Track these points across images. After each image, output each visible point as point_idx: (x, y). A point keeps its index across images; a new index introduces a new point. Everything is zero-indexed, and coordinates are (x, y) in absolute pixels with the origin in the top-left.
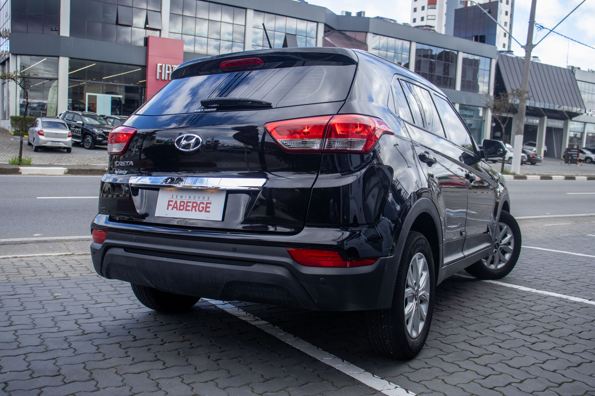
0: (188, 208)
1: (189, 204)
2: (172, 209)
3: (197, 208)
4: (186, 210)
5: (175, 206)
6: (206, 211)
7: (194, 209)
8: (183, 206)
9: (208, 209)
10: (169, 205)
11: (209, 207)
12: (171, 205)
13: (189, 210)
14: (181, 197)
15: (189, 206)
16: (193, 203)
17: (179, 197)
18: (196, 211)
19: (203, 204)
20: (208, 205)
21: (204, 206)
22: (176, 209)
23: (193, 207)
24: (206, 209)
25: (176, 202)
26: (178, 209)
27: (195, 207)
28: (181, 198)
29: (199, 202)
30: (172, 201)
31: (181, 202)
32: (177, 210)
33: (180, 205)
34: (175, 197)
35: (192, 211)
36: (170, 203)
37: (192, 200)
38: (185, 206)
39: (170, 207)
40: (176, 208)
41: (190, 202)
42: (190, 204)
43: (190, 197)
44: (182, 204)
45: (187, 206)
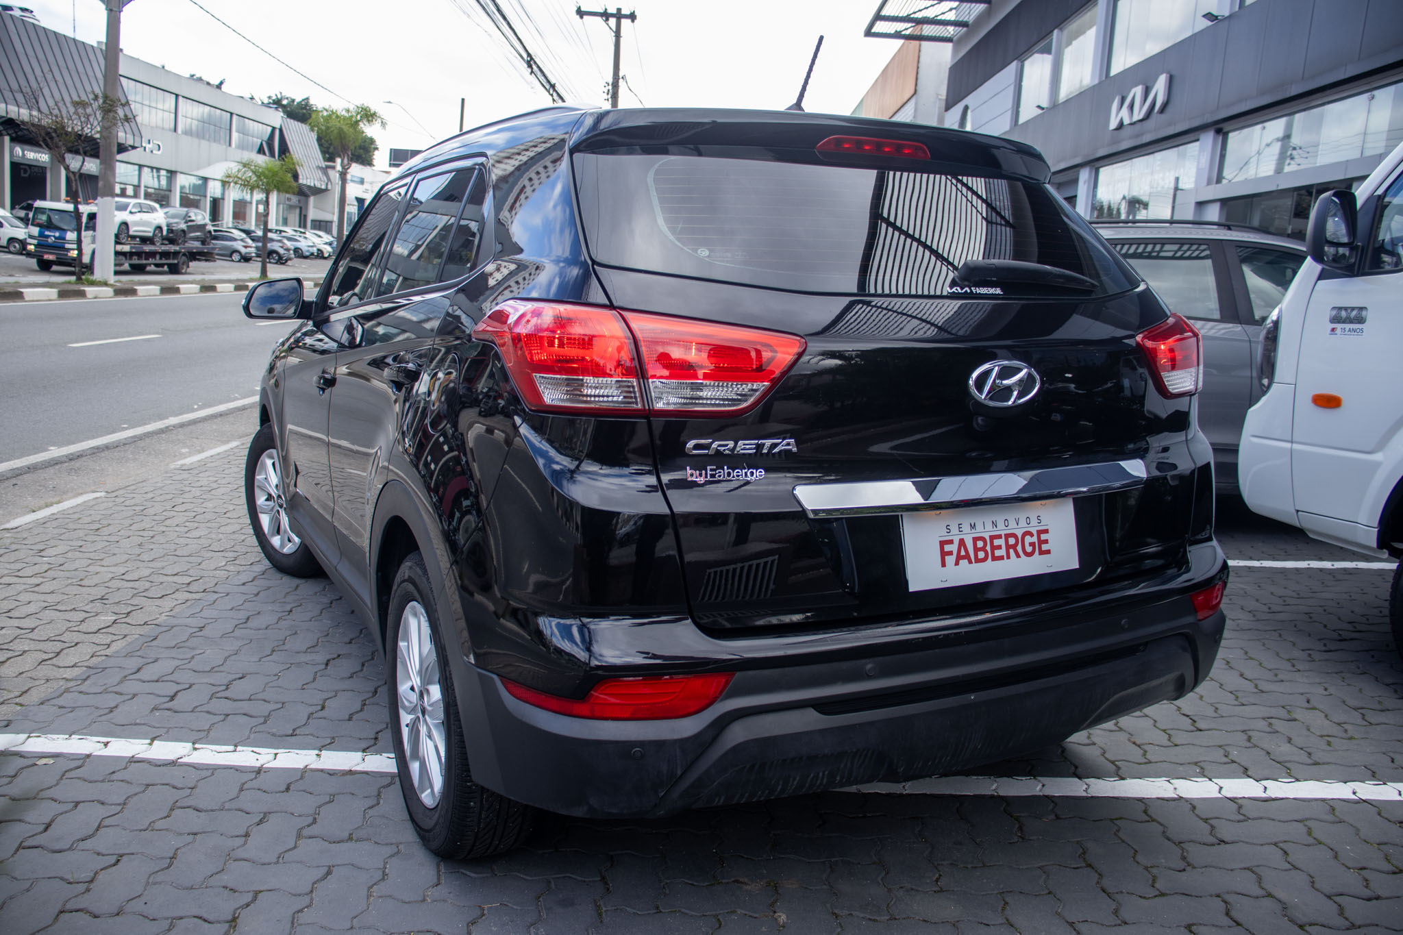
0: (998, 553)
1: (996, 542)
2: (957, 563)
3: (1019, 548)
4: (995, 558)
5: (963, 553)
6: (1042, 553)
7: (1011, 551)
8: (983, 549)
9: (1044, 547)
10: (944, 554)
11: (1046, 542)
12: (950, 553)
13: (1001, 558)
14: (973, 527)
15: (999, 547)
16: (1007, 536)
17: (966, 528)
18: (1018, 556)
19: (1032, 535)
20: (1043, 537)
21: (1035, 539)
22: (966, 561)
23: (1008, 547)
24: (1040, 546)
25: (962, 542)
26: (973, 561)
27: (1014, 547)
28: (973, 531)
29: (1019, 533)
30: (951, 542)
31: (975, 540)
32: (970, 562)
33: (976, 550)
34: (954, 530)
35: (1008, 557)
36: (947, 548)
37: (1002, 530)
38: (988, 548)
39: (950, 560)
40: (967, 557)
41: (999, 537)
42: (1001, 542)
43: (994, 524)
44: (980, 544)
45: (994, 548)
